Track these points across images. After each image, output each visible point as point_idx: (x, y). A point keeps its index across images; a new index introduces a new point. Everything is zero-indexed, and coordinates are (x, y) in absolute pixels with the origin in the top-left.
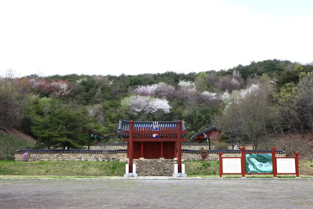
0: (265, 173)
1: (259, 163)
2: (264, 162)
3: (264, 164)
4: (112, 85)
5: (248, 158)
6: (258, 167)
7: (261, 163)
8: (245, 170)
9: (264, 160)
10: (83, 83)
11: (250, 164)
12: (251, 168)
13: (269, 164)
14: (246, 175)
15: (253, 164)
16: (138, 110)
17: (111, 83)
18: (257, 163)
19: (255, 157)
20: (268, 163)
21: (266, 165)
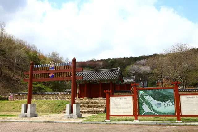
0: (164, 114)
1: (156, 102)
2: (163, 101)
3: (163, 104)
4: (125, 62)
5: (142, 96)
6: (155, 108)
7: (160, 102)
8: (138, 111)
9: (163, 98)
10: (112, 62)
11: (144, 103)
12: (146, 108)
13: (171, 103)
14: (139, 117)
15: (149, 104)
16: (133, 72)
17: (125, 61)
18: (154, 102)
19: (151, 95)
20: (169, 102)
21: (166, 104)
